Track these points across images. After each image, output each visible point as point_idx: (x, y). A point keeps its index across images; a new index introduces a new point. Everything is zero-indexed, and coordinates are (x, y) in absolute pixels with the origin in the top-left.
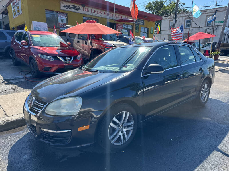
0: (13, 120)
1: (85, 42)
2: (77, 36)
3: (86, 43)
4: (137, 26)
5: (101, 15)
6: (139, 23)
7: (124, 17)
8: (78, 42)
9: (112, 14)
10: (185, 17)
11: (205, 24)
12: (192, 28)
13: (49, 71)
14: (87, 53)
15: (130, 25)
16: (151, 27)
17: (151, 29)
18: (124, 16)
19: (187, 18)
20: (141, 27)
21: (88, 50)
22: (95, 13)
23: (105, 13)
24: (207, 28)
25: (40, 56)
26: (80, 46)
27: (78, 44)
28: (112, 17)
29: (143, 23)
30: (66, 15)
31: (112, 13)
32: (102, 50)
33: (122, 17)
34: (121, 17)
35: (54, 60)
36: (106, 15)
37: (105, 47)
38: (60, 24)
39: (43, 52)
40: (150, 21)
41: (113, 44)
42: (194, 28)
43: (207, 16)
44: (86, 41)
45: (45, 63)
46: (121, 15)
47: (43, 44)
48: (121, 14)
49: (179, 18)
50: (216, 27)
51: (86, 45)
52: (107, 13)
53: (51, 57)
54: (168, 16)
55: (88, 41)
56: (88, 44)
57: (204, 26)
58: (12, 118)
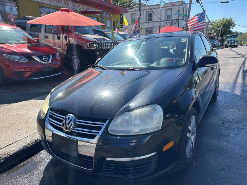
0: (12, 153)
1: (56, 36)
2: (43, 29)
3: (59, 38)
4: (103, 19)
5: (61, 4)
6: (104, 15)
7: (88, 9)
8: (46, 37)
9: (74, 5)
10: (146, 11)
11: (166, 18)
12: (154, 22)
13: (22, 76)
14: (61, 50)
15: (95, 17)
16: (117, 20)
17: (117, 22)
18: (88, 7)
19: (148, 12)
20: (107, 20)
21: (62, 46)
22: (53, 2)
23: (66, 2)
24: (167, 21)
25: (7, 57)
26: (49, 42)
27: (47, 39)
28: (74, 7)
29: (108, 16)
30: (15, 4)
31: (74, 3)
32: (82, 46)
33: (86, 8)
34: (84, 8)
35: (27, 61)
36: (67, 5)
37: (87, 43)
38: (9, 15)
39: (9, 51)
40: (115, 13)
41: (94, 38)
42: (155, 22)
43: (167, 9)
44: (59, 36)
45: (14, 66)
46: (85, 6)
47: (4, 40)
48: (84, 4)
49: (143, 11)
50: (176, 21)
51: (59, 41)
52: (68, 3)
53: (22, 56)
54: (132, 9)
55: (61, 35)
56: (61, 40)
57: (164, 20)
58: (10, 150)
